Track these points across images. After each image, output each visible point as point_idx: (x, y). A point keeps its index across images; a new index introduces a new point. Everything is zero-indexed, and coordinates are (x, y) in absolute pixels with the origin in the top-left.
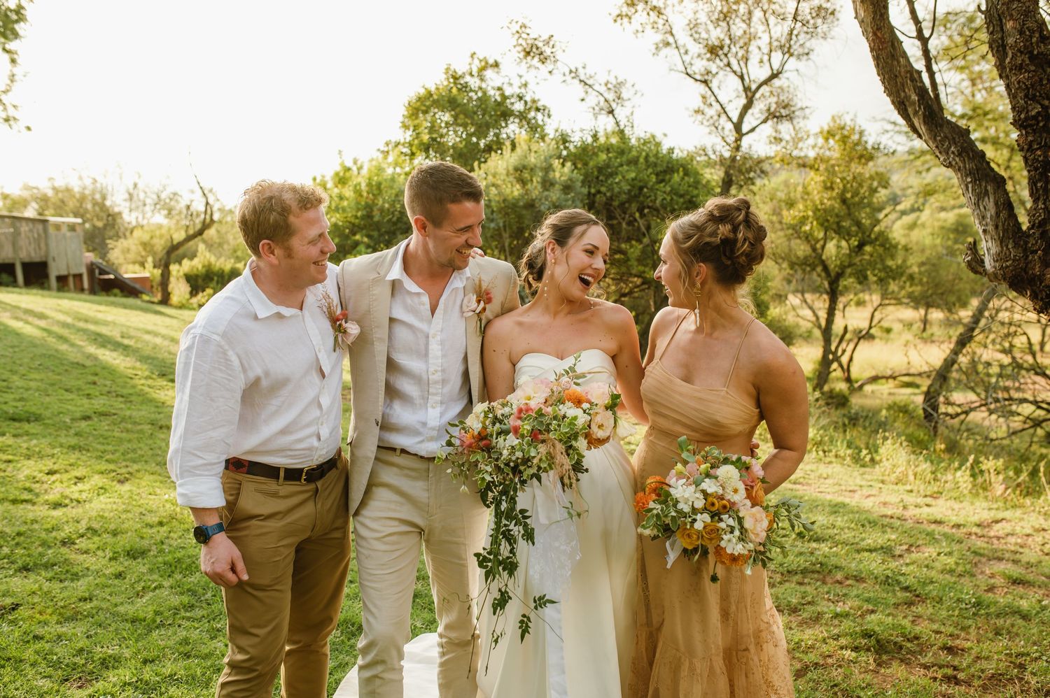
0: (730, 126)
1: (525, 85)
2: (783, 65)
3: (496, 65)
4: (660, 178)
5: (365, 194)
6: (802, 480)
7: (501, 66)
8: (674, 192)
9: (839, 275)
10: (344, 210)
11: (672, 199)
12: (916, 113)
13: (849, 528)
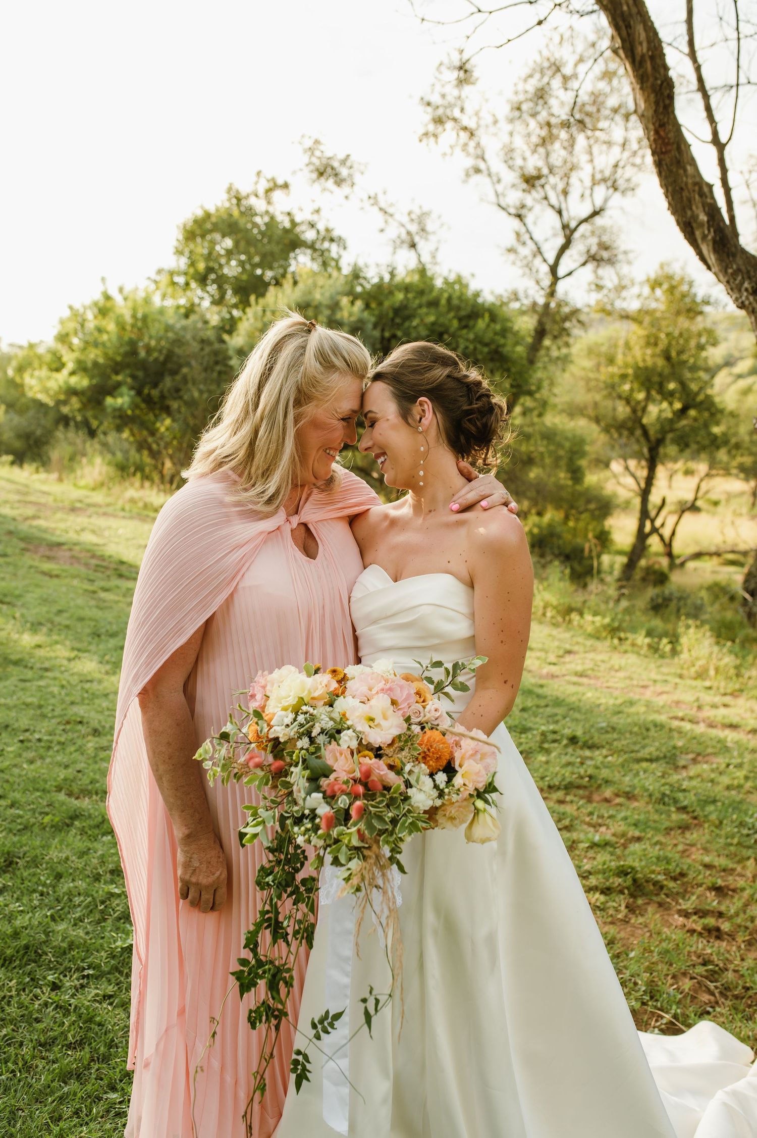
0: (545, 269)
1: (318, 211)
2: (606, 200)
3: (286, 186)
4: (464, 323)
5: (128, 328)
6: (589, 672)
7: (290, 188)
8: (479, 340)
9: (660, 442)
10: (104, 344)
11: (475, 349)
12: (704, 237)
13: (631, 733)
